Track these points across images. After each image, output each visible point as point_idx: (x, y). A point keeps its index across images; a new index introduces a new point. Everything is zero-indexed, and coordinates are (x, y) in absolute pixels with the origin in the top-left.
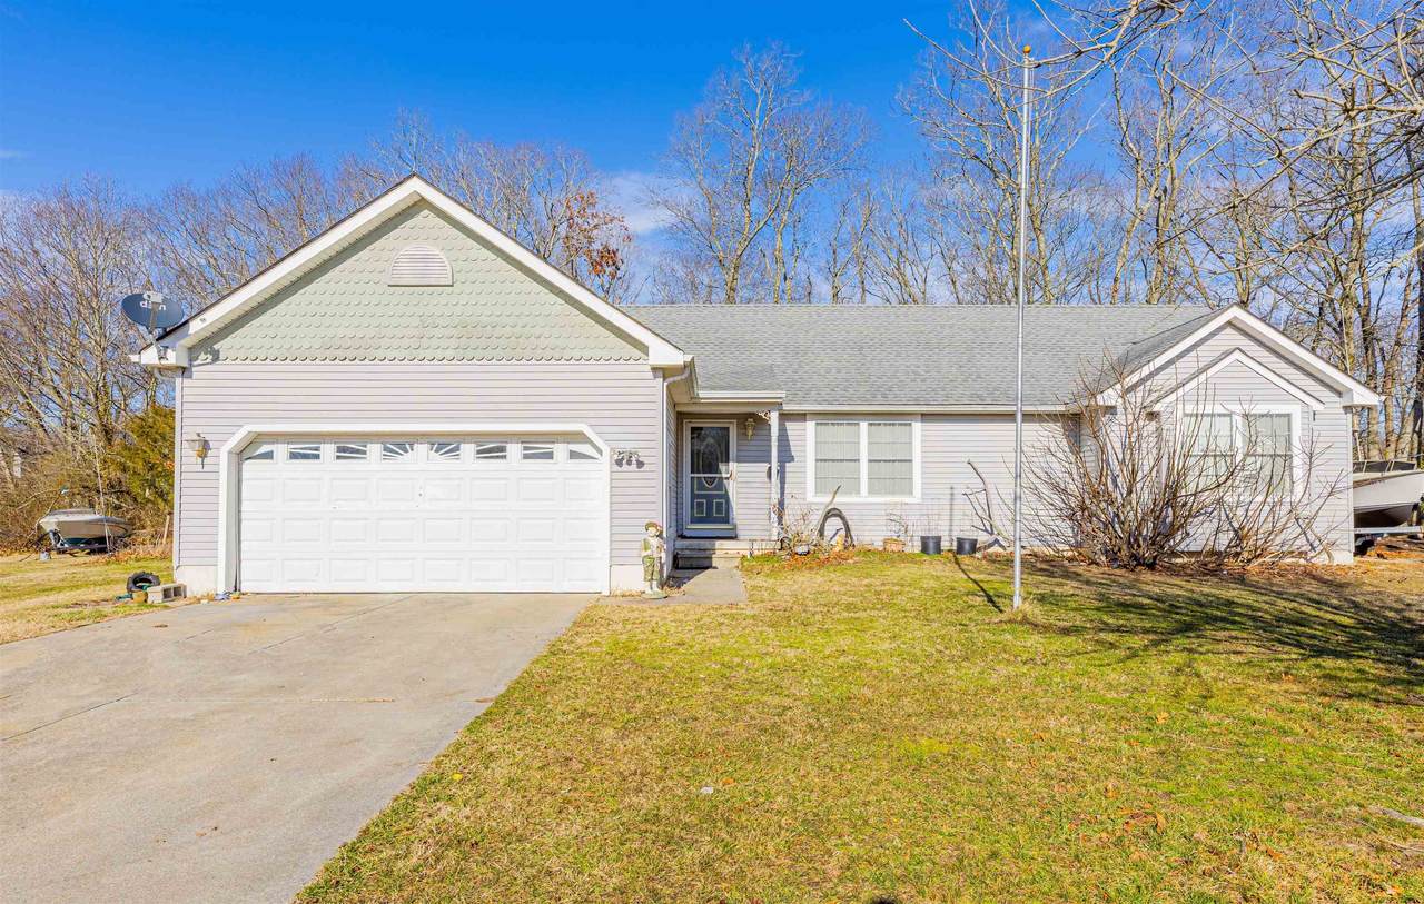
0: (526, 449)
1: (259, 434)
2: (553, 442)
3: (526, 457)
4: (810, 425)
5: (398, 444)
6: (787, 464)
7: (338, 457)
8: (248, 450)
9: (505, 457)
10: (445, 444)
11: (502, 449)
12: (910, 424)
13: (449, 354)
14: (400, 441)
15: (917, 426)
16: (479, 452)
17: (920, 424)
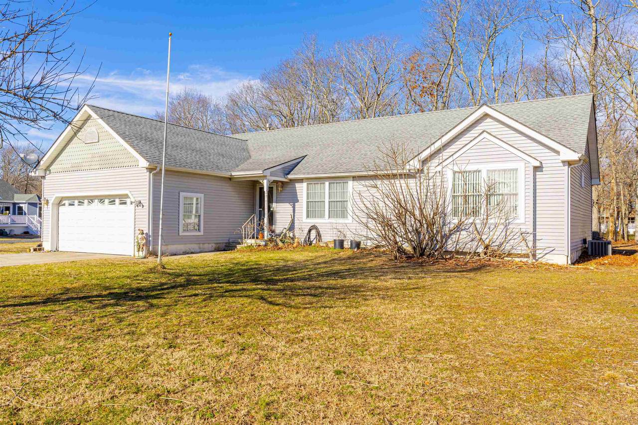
0: (121, 201)
1: (62, 198)
2: (126, 198)
3: (121, 204)
4: (305, 185)
5: (91, 199)
6: (296, 204)
7: (79, 205)
8: (60, 203)
9: (115, 204)
10: (101, 199)
11: (114, 201)
12: (347, 182)
13: (98, 167)
14: (92, 199)
15: (351, 183)
16: (110, 202)
17: (352, 182)
